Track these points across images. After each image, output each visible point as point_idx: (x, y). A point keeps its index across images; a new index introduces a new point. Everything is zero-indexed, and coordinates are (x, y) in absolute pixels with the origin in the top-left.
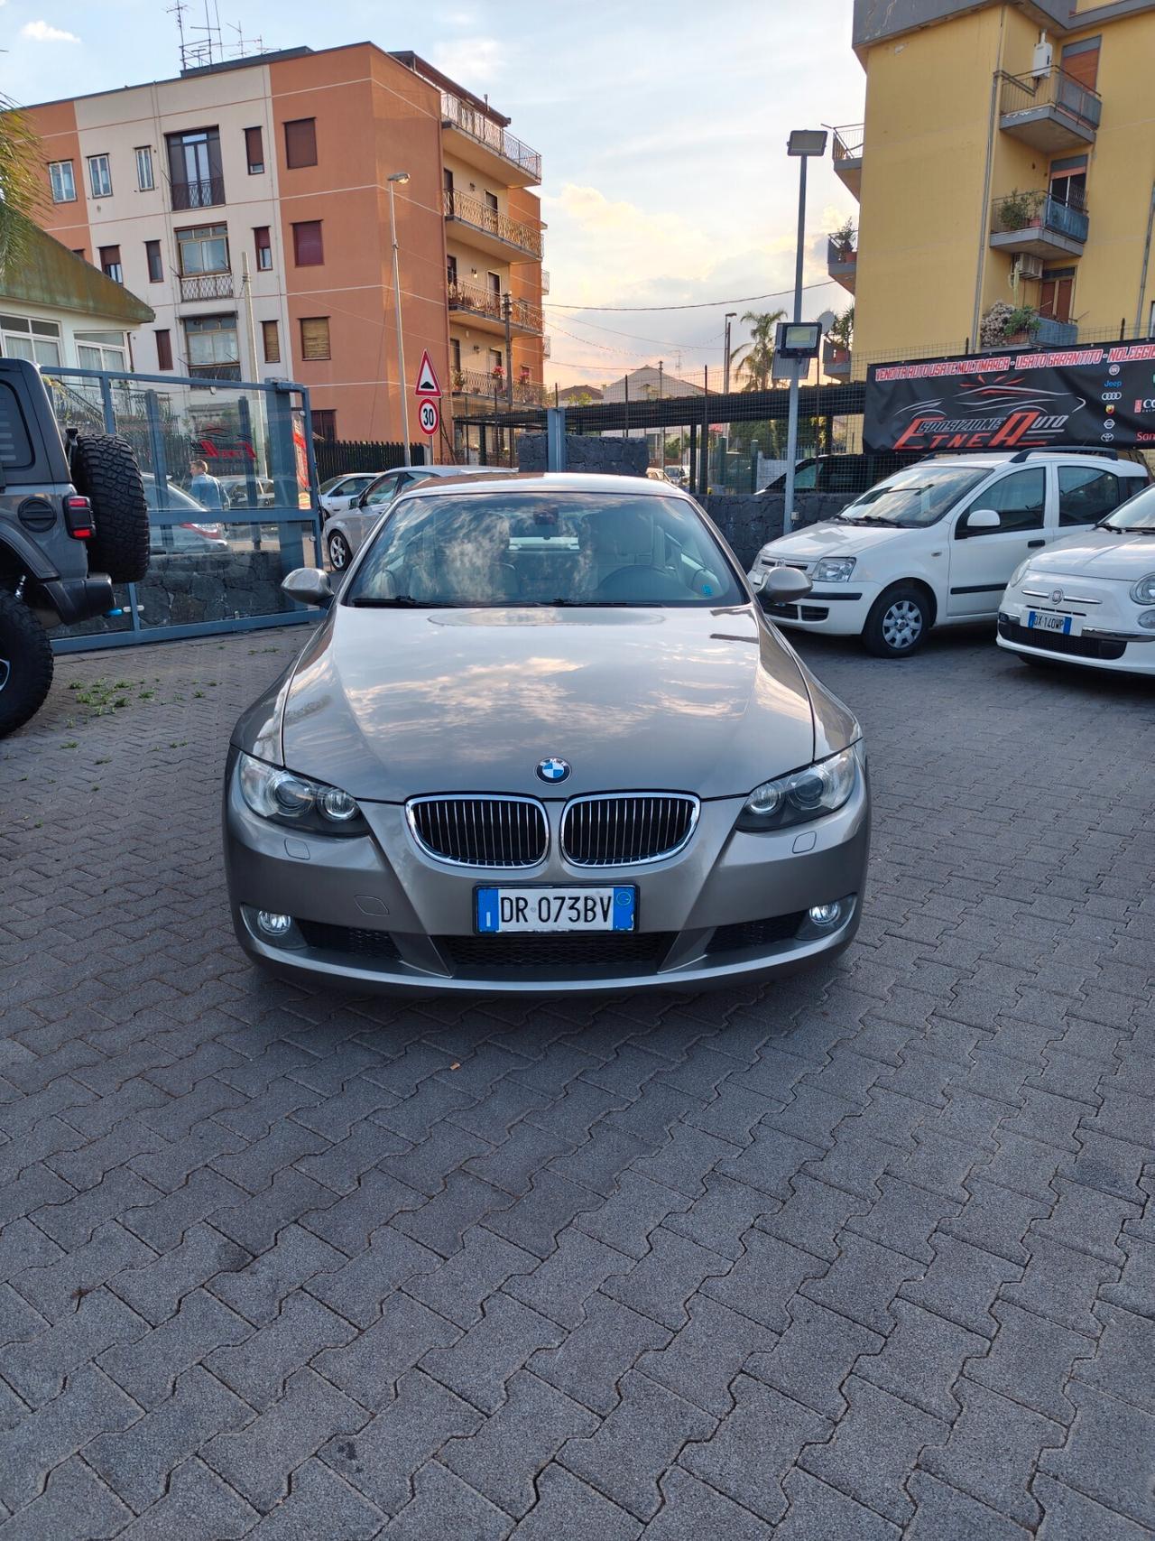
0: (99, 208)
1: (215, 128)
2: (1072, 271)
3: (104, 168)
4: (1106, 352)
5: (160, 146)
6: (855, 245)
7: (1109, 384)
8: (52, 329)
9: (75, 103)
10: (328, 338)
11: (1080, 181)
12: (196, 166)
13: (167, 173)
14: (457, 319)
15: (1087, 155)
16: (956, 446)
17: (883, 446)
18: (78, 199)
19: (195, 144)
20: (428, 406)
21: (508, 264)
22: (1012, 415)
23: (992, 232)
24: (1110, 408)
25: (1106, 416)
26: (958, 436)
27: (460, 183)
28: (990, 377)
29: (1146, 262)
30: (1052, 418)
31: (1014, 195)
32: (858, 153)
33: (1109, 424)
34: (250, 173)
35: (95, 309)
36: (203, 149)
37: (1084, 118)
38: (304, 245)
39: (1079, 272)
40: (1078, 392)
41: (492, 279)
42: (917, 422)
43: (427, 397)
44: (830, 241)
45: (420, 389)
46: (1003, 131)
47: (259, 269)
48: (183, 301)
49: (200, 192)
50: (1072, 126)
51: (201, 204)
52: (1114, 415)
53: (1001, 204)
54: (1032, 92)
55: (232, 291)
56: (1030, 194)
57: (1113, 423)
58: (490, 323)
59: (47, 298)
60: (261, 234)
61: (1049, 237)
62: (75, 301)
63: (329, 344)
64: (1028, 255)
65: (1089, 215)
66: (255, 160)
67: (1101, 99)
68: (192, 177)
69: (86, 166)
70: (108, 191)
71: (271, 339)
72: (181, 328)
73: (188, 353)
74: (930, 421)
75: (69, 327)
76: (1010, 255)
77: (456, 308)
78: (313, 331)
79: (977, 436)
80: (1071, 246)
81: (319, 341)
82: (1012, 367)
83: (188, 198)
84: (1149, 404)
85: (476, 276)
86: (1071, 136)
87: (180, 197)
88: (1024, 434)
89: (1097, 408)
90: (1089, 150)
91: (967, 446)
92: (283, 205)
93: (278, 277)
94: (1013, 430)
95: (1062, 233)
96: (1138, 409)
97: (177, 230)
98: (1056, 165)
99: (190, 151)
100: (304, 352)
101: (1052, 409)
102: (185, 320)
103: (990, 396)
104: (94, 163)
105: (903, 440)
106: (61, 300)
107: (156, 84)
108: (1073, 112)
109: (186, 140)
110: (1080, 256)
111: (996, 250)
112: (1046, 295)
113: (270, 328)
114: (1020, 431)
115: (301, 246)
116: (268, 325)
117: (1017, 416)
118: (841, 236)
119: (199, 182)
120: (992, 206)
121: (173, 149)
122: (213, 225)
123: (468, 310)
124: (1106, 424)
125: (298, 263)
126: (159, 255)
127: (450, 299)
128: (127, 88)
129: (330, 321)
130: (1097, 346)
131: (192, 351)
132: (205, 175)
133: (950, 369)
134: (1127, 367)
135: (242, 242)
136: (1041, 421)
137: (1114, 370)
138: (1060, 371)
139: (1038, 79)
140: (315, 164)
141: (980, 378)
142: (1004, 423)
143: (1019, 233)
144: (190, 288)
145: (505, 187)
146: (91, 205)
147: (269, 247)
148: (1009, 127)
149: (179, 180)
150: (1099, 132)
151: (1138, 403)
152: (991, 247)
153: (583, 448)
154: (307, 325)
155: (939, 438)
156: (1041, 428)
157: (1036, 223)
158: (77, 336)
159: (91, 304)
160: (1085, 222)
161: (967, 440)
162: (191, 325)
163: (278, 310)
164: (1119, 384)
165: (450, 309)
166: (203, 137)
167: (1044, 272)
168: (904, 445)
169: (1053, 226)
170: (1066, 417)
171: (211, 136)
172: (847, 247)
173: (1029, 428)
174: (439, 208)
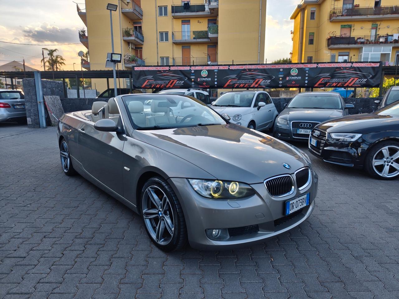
2: (142, 48)
4: (191, 67)
6: (86, 34)
7: (192, 74)
11: (140, 27)
15: (141, 22)
16: (158, 87)
17: (139, 86)
22: (171, 80)
23: (123, 36)
24: (193, 80)
25: (192, 82)
26: (158, 85)
28: (165, 71)
29: (157, 48)
30: (180, 81)
31: (127, 28)
32: (84, 11)
33: (193, 83)
37: (140, 13)
39: (143, 48)
40: (186, 76)
42: (147, 81)
44: (79, 33)
46: (122, 13)
50: (138, 15)
52: (194, 81)
53: (124, 30)
54: (127, 5)
56: (131, 29)
57: (194, 83)
61: (136, 39)
64: (132, 43)
65: (144, 36)
67: (142, 10)
74: (151, 81)
76: (128, 43)
79: (163, 85)
80: (141, 42)
82: (170, 69)
84: (201, 79)
86: (137, 17)
88: (174, 85)
89: (190, 79)
90: (141, 21)
91: (161, 87)
94: (171, 84)
95: (139, 39)
96: (199, 80)
98: (134, 23)
101: (180, 79)
103: (165, 76)
105: (144, 85)
108: (138, 12)
110: (143, 45)
111: (125, 41)
112: (137, 53)
114: (173, 84)
117: (172, 81)
118: (82, 31)
120: (122, 30)
124: (192, 83)
130: (188, 66)
133: (154, 69)
134: (195, 71)
136: (178, 82)
137: (193, 71)
138: (181, 71)
139: (128, 2)
141: (162, 71)
142: (169, 82)
143: (130, 37)
148: (124, 12)
150: (143, 17)
151: (199, 79)
152: (124, 40)
153: (45, 84)
155: (153, 85)
156: (178, 84)
157: (133, 36)
160: (143, 37)
161: (160, 86)
164: (194, 74)
167: (135, 48)
168: (144, 86)
169: (137, 37)
170: (183, 81)
172: (84, 35)
173: (175, 84)
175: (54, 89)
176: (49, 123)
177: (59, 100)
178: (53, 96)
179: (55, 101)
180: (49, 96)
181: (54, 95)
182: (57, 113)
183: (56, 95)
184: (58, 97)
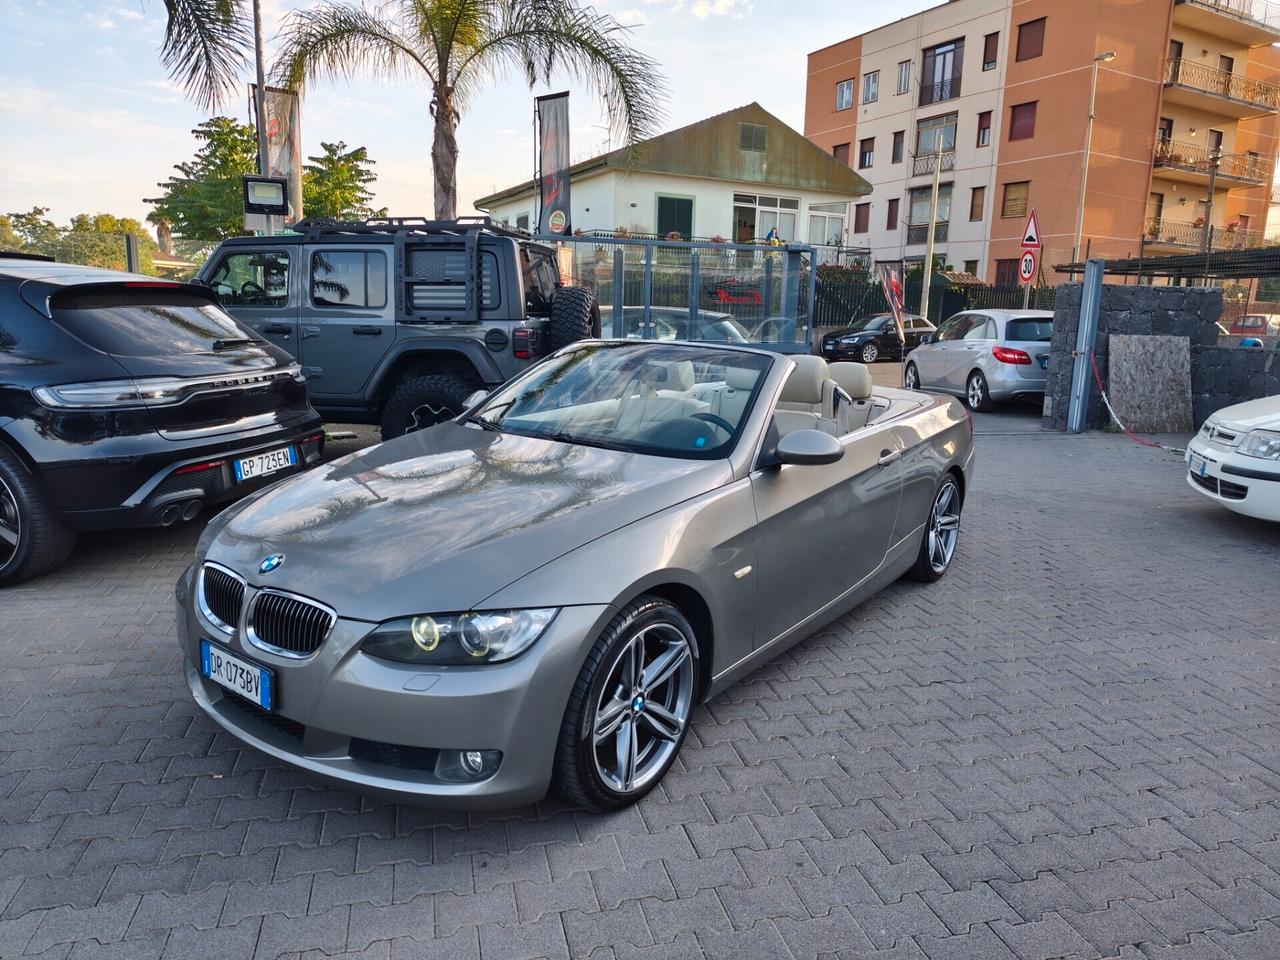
0: (866, 111)
1: (962, 39)
3: (874, 81)
5: (918, 58)
8: (793, 204)
9: (864, 37)
10: (1027, 199)
12: (943, 70)
13: (919, 80)
14: (1162, 175)
18: (853, 107)
19: (944, 53)
20: (1028, 257)
21: (1237, 119)
27: (1190, 53)
34: (983, 70)
35: (827, 187)
36: (950, 56)
38: (1018, 123)
41: (1215, 135)
43: (1029, 249)
45: (1025, 242)
47: (978, 146)
48: (914, 176)
49: (942, 89)
51: (941, 99)
55: (952, 165)
58: (1201, 177)
59: (793, 181)
60: (984, 118)
62: (813, 183)
63: (1026, 204)
66: (989, 59)
68: (938, 79)
69: (862, 81)
70: (875, 98)
71: (976, 202)
72: (908, 197)
73: (910, 216)
75: (806, 201)
77: (1161, 166)
78: (1013, 194)
81: (1018, 202)
83: (932, 96)
85: (1194, 134)
87: (926, 97)
92: (1007, 92)
93: (993, 151)
97: (919, 122)
99: (940, 59)
100: (1003, 211)
102: (913, 191)
104: (869, 78)
106: (803, 183)
107: (924, 12)
109: (938, 51)
113: (978, 193)
115: (1017, 124)
116: (977, 191)
119: (942, 82)
121: (927, 60)
122: (947, 115)
123: (1176, 167)
125: (1012, 138)
126: (902, 142)
127: (1156, 158)
128: (902, 19)
129: (1030, 184)
131: (913, 215)
132: (948, 76)
135: (968, 125)
140: (1040, 55)
144: (921, 165)
145: (1245, 47)
146: (861, 109)
147: (989, 128)
149: (928, 82)
153: (1130, 298)
154: (1010, 189)
158: (811, 209)
159: (824, 184)
162: (916, 194)
163: (989, 179)
165: (1155, 166)
166: (952, 47)
171: (958, 45)
174: (1159, 77)
175: (1171, 313)
176: (1097, 419)
177: (1180, 350)
178: (1158, 337)
179: (1159, 355)
180: (1135, 337)
181: (1167, 332)
182: (1153, 391)
183: (1175, 335)
184: (1184, 342)
